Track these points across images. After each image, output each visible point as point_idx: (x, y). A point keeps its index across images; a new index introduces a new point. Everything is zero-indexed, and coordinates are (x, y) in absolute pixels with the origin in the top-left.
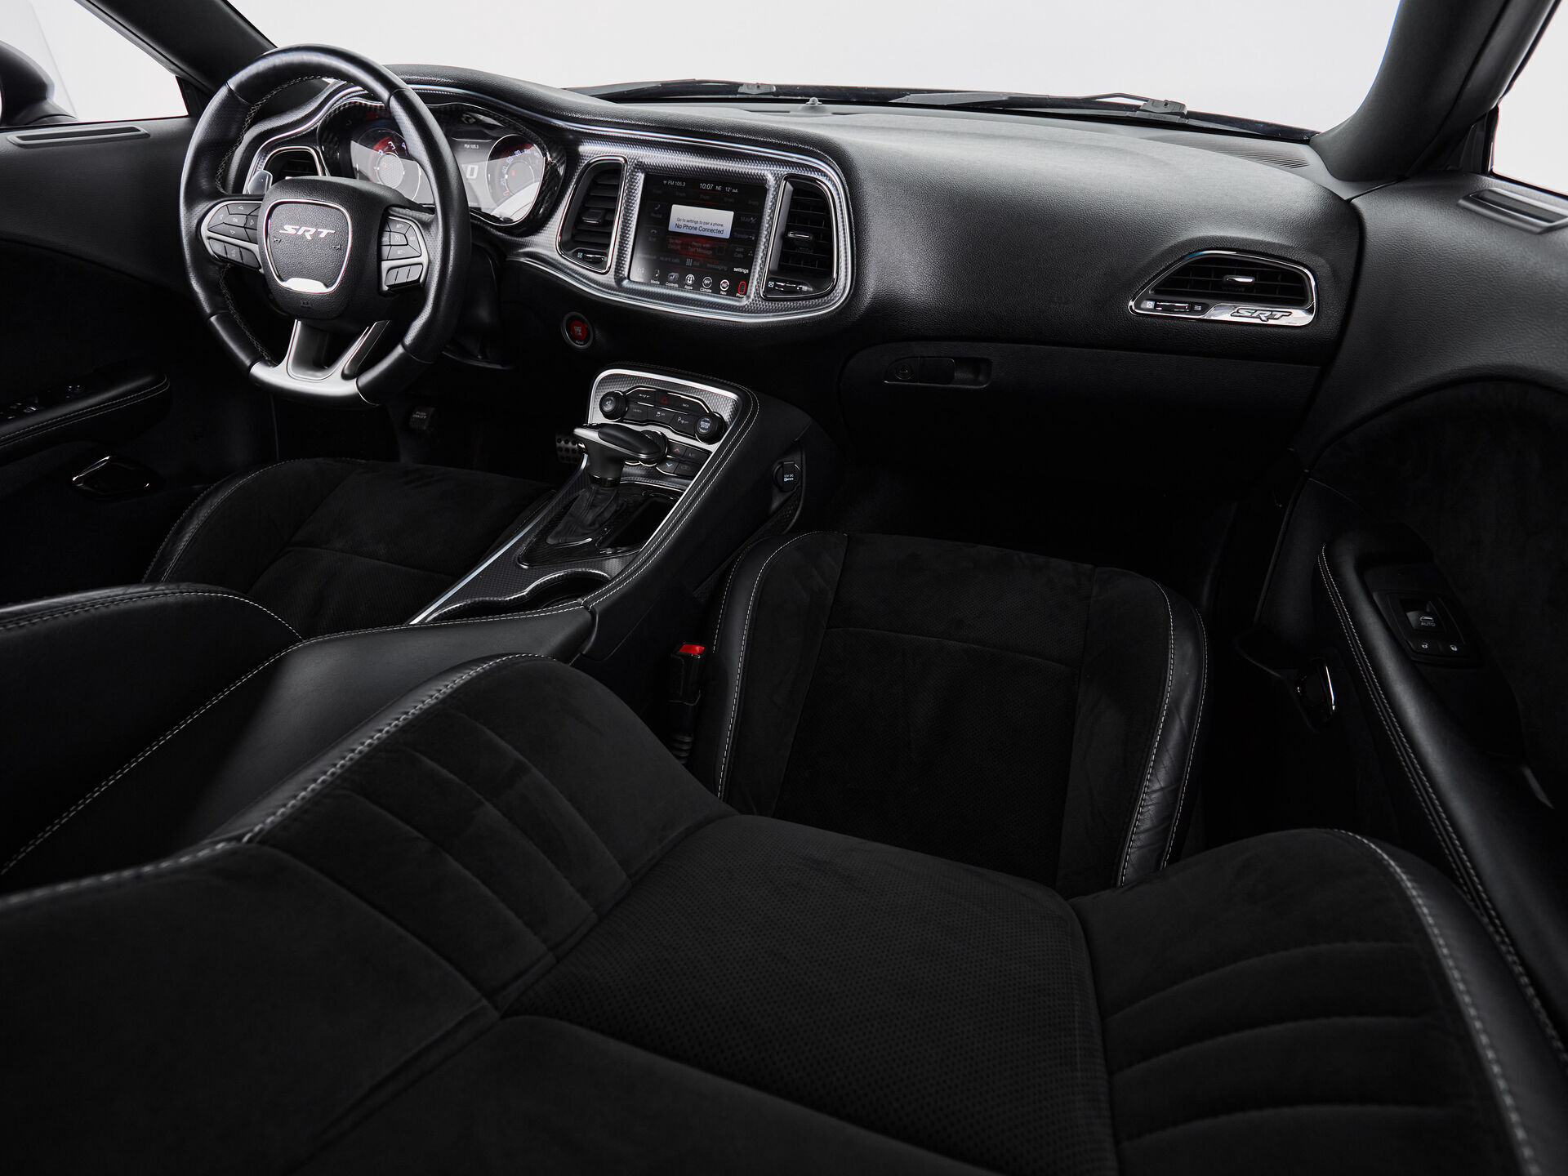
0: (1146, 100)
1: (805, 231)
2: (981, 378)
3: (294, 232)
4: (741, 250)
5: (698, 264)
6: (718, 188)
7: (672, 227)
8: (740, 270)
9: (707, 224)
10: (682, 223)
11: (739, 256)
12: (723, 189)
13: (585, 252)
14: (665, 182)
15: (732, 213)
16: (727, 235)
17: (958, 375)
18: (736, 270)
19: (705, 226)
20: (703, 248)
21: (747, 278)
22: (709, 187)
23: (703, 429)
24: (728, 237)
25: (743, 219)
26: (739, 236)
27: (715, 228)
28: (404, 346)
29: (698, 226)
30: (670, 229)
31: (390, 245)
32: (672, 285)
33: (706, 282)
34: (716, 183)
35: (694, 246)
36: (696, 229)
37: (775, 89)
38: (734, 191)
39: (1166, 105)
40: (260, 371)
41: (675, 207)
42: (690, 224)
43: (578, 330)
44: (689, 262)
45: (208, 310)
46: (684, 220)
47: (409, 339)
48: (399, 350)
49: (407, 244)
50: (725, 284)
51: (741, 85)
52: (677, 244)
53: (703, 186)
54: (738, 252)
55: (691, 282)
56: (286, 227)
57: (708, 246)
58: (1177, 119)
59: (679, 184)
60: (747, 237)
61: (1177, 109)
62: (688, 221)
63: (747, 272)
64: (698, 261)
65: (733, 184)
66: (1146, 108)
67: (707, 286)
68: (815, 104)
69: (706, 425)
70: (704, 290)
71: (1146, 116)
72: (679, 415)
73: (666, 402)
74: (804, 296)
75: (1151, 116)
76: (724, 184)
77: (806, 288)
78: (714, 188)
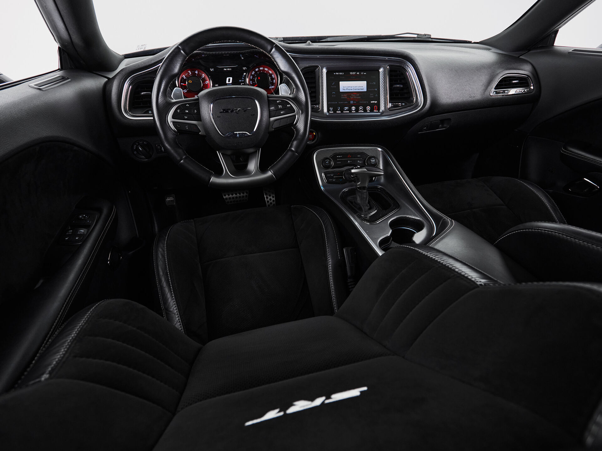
0: (418, 34)
1: (400, 83)
2: (445, 126)
5: (356, 102)
6: (358, 73)
7: (341, 90)
8: (373, 102)
9: (356, 87)
10: (345, 88)
11: (372, 97)
12: (360, 74)
14: (335, 74)
15: (365, 82)
16: (365, 90)
17: (440, 126)
18: (371, 102)
19: (356, 88)
20: (356, 96)
21: (378, 105)
22: (354, 73)
24: (366, 91)
25: (370, 83)
26: (370, 90)
27: (360, 88)
28: (291, 151)
29: (352, 88)
31: (276, 110)
32: (346, 112)
34: (356, 71)
35: (352, 96)
36: (352, 89)
38: (364, 74)
39: (425, 35)
41: (341, 83)
42: (348, 88)
43: (311, 136)
44: (352, 102)
46: (346, 87)
47: (293, 149)
48: (289, 154)
49: (286, 108)
50: (368, 108)
52: (345, 96)
53: (351, 73)
54: (371, 96)
55: (354, 110)
57: (358, 95)
58: (430, 40)
59: (341, 74)
60: (373, 90)
61: (430, 37)
63: (376, 102)
64: (355, 101)
65: (364, 71)
66: (419, 36)
67: (361, 109)
68: (311, 43)
69: (374, 161)
70: (360, 111)
71: (420, 39)
72: (358, 160)
73: (350, 157)
74: (403, 107)
75: (422, 39)
76: (360, 71)
77: (403, 104)
78: (356, 73)
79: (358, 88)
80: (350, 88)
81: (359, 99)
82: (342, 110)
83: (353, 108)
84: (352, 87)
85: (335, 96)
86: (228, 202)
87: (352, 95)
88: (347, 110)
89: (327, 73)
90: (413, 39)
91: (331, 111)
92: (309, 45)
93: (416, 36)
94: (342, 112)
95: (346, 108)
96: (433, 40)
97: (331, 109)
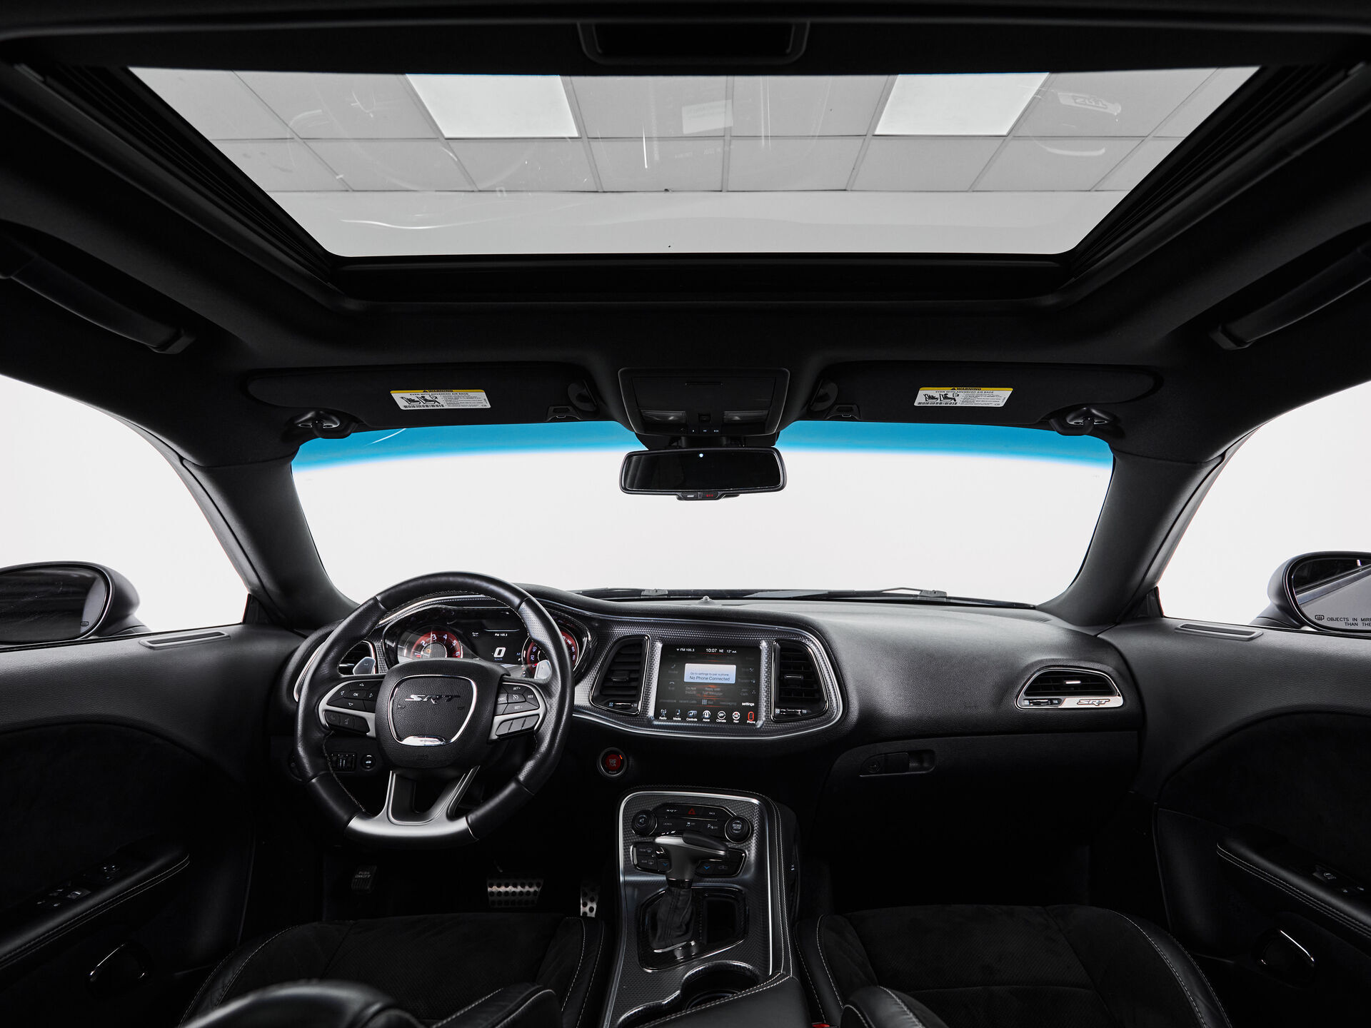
0: (921, 591)
1: (798, 674)
2: (927, 765)
3: (419, 699)
4: (745, 690)
5: (712, 703)
6: (721, 651)
7: (687, 679)
8: (747, 704)
9: (717, 675)
10: (695, 676)
11: (745, 694)
12: (725, 651)
13: (614, 702)
14: (677, 650)
15: (734, 667)
16: (733, 681)
17: (912, 765)
18: (743, 704)
19: (715, 677)
20: (714, 691)
21: (756, 710)
22: (714, 650)
23: (736, 830)
24: (734, 682)
25: (744, 669)
26: (743, 681)
27: (723, 677)
28: (518, 781)
29: (708, 676)
30: (685, 680)
31: (508, 703)
32: (692, 719)
33: (721, 715)
34: (719, 647)
35: (707, 691)
36: (707, 679)
37: (667, 593)
38: (733, 652)
40: (357, 824)
41: (687, 665)
42: (701, 676)
43: (613, 762)
44: (705, 702)
45: (310, 773)
46: (696, 674)
47: (522, 777)
48: (512, 786)
49: (526, 701)
50: (736, 716)
51: (644, 590)
52: (692, 691)
53: (709, 650)
54: (744, 692)
55: (707, 716)
56: (412, 696)
57: (719, 689)
58: (945, 600)
59: (690, 650)
60: (749, 681)
61: (943, 595)
62: (700, 674)
63: (753, 704)
64: (711, 700)
65: (733, 648)
66: (922, 594)
67: (721, 717)
68: (709, 600)
69: (739, 827)
70: (719, 721)
71: (925, 599)
72: (710, 822)
73: (694, 813)
74: (804, 717)
75: (929, 599)
76: (725, 648)
77: (805, 711)
78: (718, 651)
79: (719, 677)
80: (704, 676)
81: (719, 697)
82: (684, 717)
83: (707, 713)
84: (707, 674)
85: (673, 688)
86: (493, 902)
87: (706, 689)
88: (693, 717)
89: (663, 649)
90: (912, 598)
91: (663, 717)
92: (706, 602)
93: (918, 593)
94: (684, 720)
95: (693, 712)
96: (952, 601)
97: (664, 712)
